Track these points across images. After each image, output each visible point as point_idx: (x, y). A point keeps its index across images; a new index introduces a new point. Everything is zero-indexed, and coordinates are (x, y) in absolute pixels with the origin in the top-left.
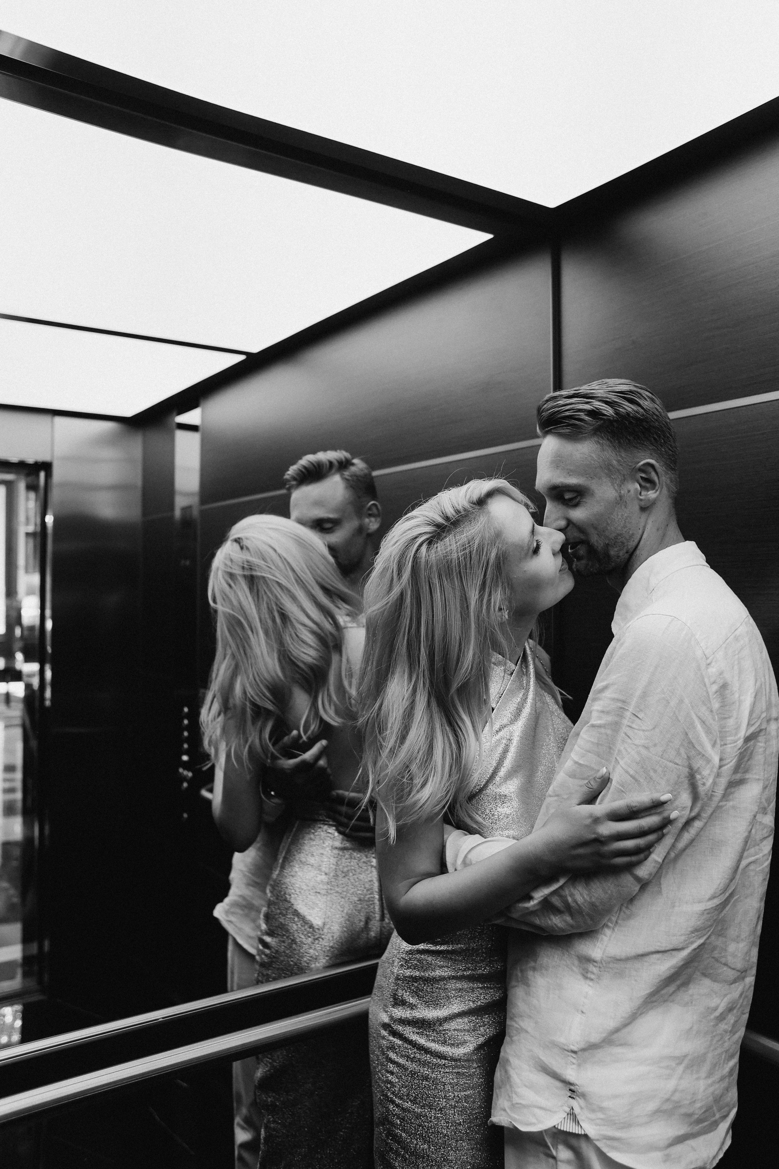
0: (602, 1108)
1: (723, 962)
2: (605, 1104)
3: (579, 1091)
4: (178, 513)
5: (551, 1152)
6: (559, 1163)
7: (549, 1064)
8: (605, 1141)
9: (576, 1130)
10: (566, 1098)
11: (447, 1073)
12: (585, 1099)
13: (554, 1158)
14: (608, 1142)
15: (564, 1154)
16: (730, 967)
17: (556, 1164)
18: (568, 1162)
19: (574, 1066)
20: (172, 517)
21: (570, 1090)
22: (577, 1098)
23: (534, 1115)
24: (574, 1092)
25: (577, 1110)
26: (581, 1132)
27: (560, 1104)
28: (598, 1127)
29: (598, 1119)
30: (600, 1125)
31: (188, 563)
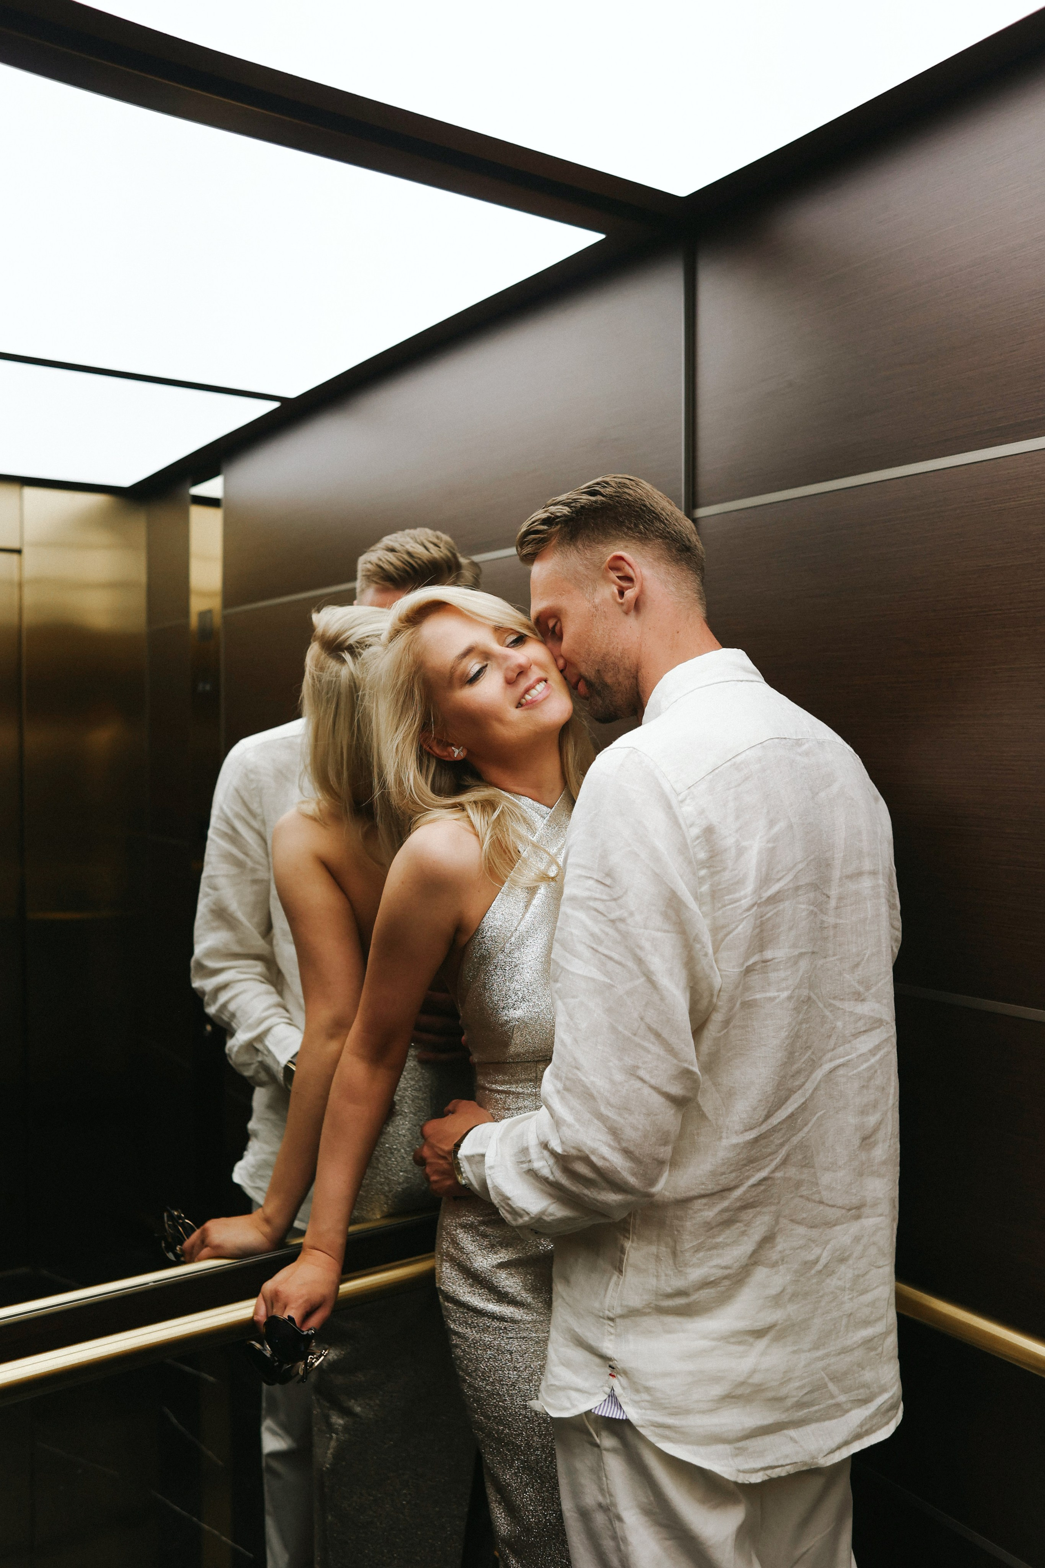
0: (647, 1388)
1: (817, 1199)
2: (651, 1383)
3: (619, 1367)
4: (194, 620)
5: (595, 1440)
6: (604, 1452)
7: (583, 1336)
8: (653, 1428)
9: (616, 1414)
10: (607, 1377)
11: (511, 1338)
12: (627, 1377)
13: (598, 1446)
14: (657, 1430)
15: (607, 1441)
16: (828, 1205)
17: (601, 1453)
18: (614, 1450)
19: (612, 1337)
20: (187, 624)
21: (610, 1366)
22: (619, 1376)
23: (569, 1398)
24: (613, 1368)
25: (618, 1391)
26: (623, 1416)
27: (599, 1385)
28: (643, 1411)
29: (643, 1401)
30: (645, 1409)
31: (208, 687)
